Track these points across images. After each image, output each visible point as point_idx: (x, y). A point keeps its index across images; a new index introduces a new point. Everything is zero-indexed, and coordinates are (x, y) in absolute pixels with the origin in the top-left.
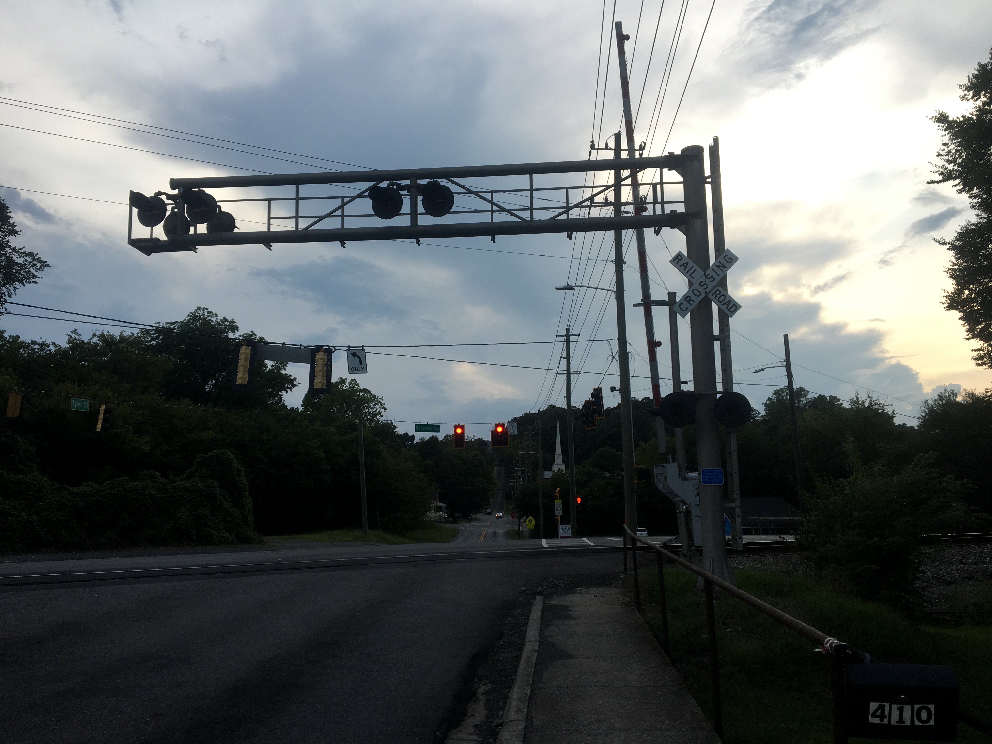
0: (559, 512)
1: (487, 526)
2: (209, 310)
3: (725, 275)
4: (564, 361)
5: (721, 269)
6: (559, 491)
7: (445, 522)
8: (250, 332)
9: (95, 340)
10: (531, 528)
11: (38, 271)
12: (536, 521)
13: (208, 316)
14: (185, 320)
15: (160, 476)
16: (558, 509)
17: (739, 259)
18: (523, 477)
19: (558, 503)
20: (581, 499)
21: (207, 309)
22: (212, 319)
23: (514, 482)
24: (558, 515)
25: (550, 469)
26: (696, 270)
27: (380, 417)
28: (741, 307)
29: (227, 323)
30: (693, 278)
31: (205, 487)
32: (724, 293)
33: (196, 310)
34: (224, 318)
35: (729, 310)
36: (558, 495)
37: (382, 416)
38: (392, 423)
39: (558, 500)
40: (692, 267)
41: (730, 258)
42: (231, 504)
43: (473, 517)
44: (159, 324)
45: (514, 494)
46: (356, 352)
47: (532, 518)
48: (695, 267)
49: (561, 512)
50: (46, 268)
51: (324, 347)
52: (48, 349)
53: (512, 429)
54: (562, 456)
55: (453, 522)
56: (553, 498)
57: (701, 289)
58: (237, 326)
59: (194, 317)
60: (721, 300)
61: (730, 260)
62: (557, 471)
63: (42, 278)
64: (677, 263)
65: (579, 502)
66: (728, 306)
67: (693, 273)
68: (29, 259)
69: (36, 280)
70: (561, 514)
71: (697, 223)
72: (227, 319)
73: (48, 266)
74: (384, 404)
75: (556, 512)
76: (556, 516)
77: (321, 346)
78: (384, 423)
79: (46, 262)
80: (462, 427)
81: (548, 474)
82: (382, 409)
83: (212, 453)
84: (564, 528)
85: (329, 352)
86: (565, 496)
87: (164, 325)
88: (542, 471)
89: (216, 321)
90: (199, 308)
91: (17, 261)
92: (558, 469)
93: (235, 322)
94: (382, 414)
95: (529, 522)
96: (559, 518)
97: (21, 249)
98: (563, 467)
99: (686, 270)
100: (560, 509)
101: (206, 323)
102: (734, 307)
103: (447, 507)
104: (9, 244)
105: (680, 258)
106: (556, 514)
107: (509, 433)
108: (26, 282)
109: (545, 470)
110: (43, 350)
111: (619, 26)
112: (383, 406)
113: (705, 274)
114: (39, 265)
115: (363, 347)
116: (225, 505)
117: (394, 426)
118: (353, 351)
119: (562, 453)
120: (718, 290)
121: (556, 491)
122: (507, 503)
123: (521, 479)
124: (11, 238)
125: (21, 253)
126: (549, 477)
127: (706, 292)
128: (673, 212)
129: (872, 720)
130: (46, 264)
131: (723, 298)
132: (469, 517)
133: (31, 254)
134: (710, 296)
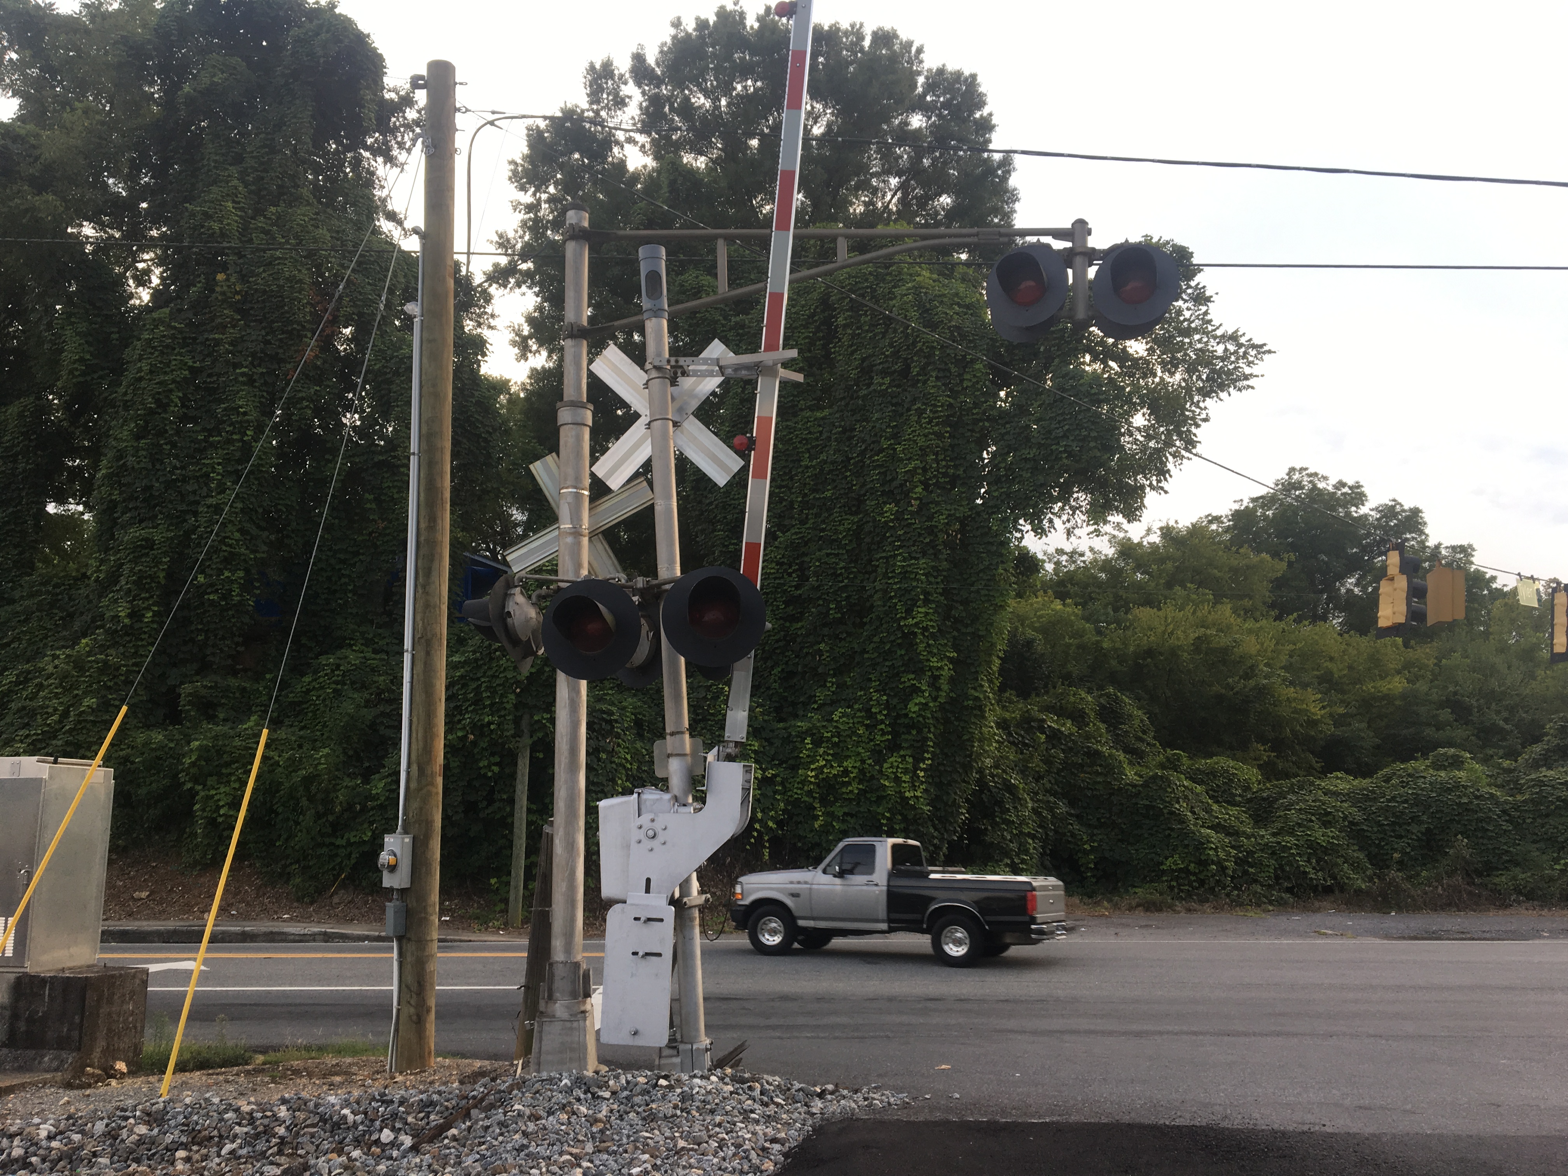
2: (1310, 471)
8: (1391, 501)
11: (1252, 364)
13: (1311, 482)
21: (1306, 469)
22: (1320, 485)
33: (1287, 474)
34: (1339, 482)
58: (1363, 494)
68: (1233, 346)
69: (1251, 382)
72: (1344, 483)
89: (1326, 489)
91: (1212, 352)
93: (1361, 487)
97: (1216, 329)
108: (1235, 388)
114: (1251, 353)
124: (1201, 310)
125: (1217, 337)
133: (1235, 336)
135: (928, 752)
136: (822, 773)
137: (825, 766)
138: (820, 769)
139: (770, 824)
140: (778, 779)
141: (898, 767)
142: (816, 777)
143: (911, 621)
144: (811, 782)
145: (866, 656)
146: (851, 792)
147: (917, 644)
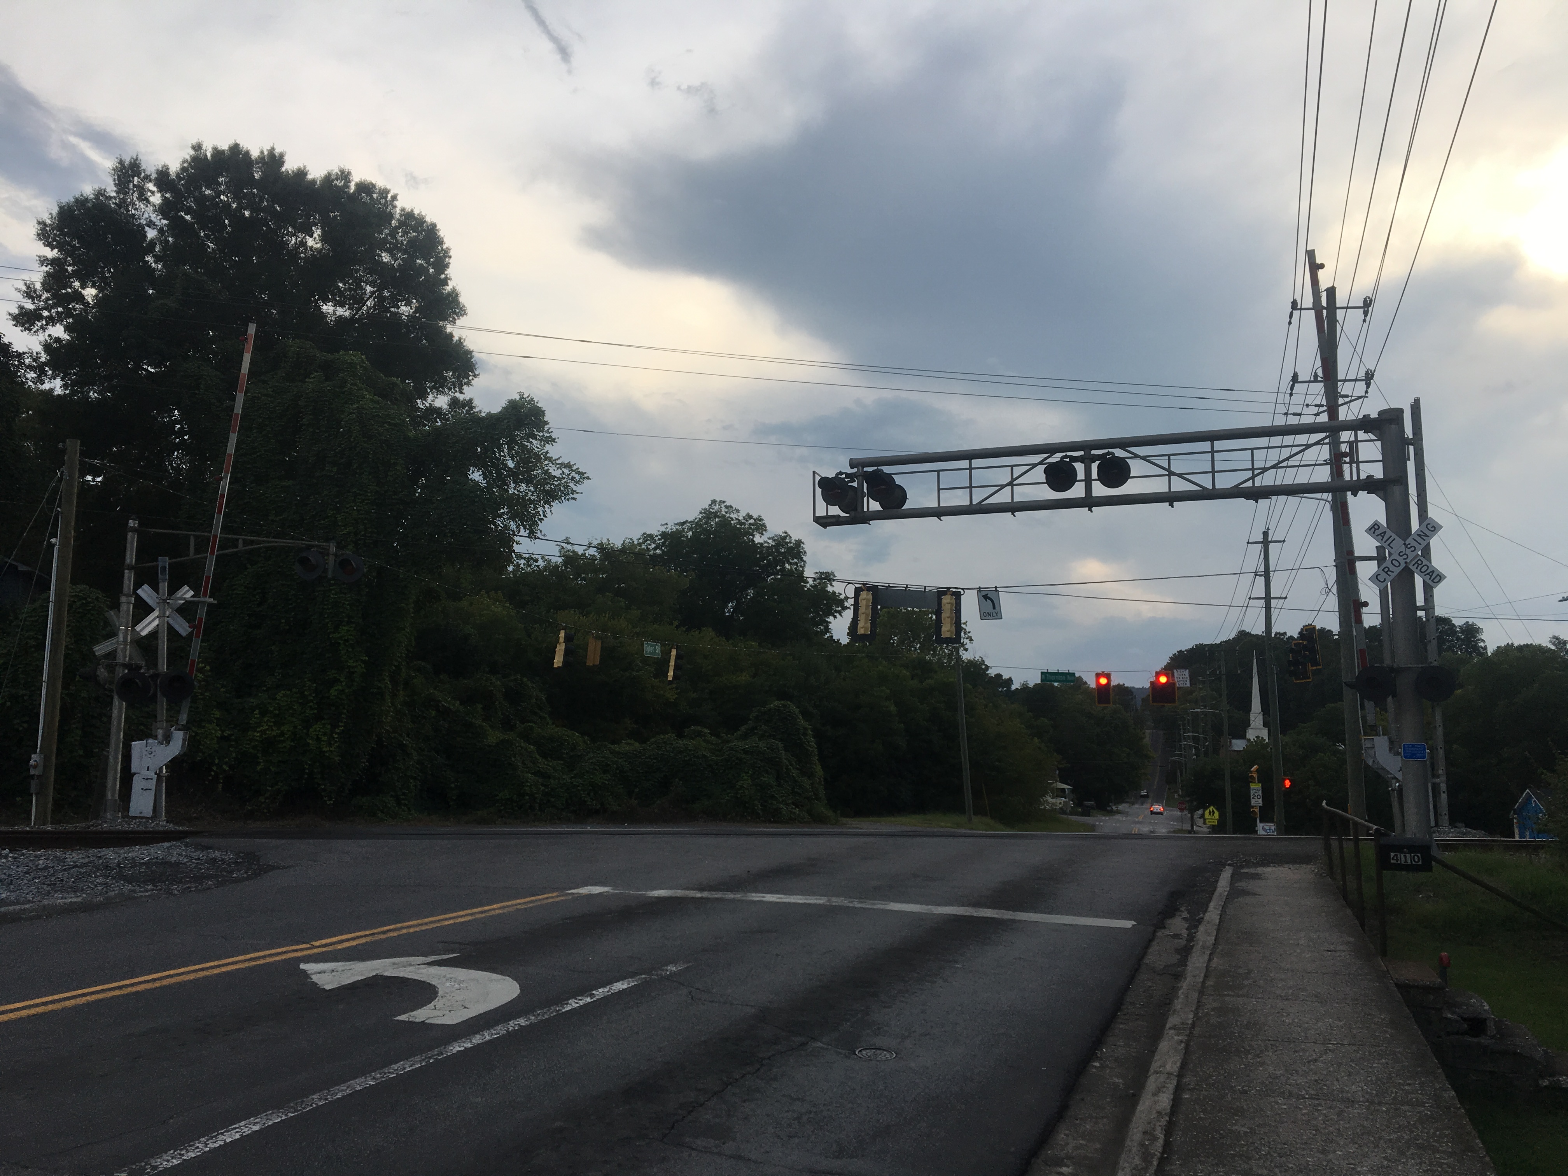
0: (1257, 801)
1: (1138, 822)
2: (728, 504)
3: (1429, 544)
4: (1261, 581)
5: (1423, 539)
6: (1257, 771)
7: (1072, 814)
8: (783, 533)
9: (592, 551)
10: (1213, 824)
11: (577, 485)
12: (1220, 816)
13: (726, 513)
14: (696, 519)
15: (709, 733)
16: (1256, 798)
17: (1442, 527)
18: (1196, 748)
19: (1256, 788)
20: (1290, 781)
21: (724, 502)
22: (732, 516)
23: (1180, 755)
24: (1255, 806)
25: (1243, 736)
26: (1394, 539)
27: (964, 652)
28: (1445, 577)
29: (752, 521)
30: (1392, 548)
31: (768, 749)
32: (1428, 563)
33: (710, 505)
34: (748, 515)
35: (1432, 581)
36: (1255, 775)
37: (966, 650)
38: (984, 661)
39: (1255, 783)
40: (1391, 536)
41: (1433, 527)
42: (799, 771)
43: (1114, 808)
44: (666, 526)
45: (1181, 775)
46: (987, 594)
47: (1214, 810)
48: (1394, 536)
49: (1260, 801)
50: (586, 481)
51: (951, 589)
52: (537, 564)
53: (1181, 679)
54: (1263, 715)
55: (1082, 814)
56: (1248, 780)
57: (1400, 559)
58: (764, 526)
59: (708, 515)
60: (1423, 570)
61: (1433, 529)
62: (1254, 739)
63: (582, 493)
64: (1374, 533)
65: (1288, 786)
66: (1431, 576)
67: (1391, 543)
68: (566, 471)
69: (575, 496)
70: (1261, 805)
71: (1397, 490)
72: (751, 515)
73: (588, 478)
74: (969, 632)
75: (1253, 802)
76: (1253, 807)
77: (949, 588)
78: (970, 661)
79: (585, 473)
80: (1108, 676)
81: (1238, 745)
82: (967, 639)
83: (772, 705)
84: (1267, 828)
85: (957, 595)
86: (1266, 779)
87: (673, 527)
88: (1230, 739)
89: (737, 519)
90: (714, 502)
91: (554, 473)
92: (1256, 737)
93: (763, 520)
94: (966, 647)
95: (1210, 814)
96: (1257, 810)
97: (557, 459)
98: (1264, 734)
99: (1385, 539)
100: (1259, 797)
101: (725, 522)
102: (1438, 577)
103: (1072, 791)
104: (548, 455)
105: (1376, 527)
106: (1252, 804)
107: (1177, 685)
108: (565, 499)
109: (1234, 738)
110: (530, 566)
111: (1311, 254)
112: (968, 634)
113: (1405, 544)
114: (577, 477)
115: (996, 587)
116: (793, 773)
117: (986, 665)
118: (984, 593)
119: (1262, 711)
120: (1419, 560)
121: (1252, 770)
122: (1169, 789)
123: (1194, 751)
124: (548, 447)
125: (558, 464)
126: (1242, 749)
127: (1406, 563)
128: (1370, 477)
129: (1392, 861)
130: (585, 475)
131: (1425, 568)
132: (1108, 808)
133: (568, 466)
134: (1411, 567)
135: (342, 722)
136: (266, 734)
137: (267, 729)
138: (263, 732)
139: (225, 767)
140: (233, 737)
141: (319, 731)
142: (260, 736)
143: (337, 635)
144: (257, 740)
145: (305, 656)
146: (285, 747)
147: (340, 650)
